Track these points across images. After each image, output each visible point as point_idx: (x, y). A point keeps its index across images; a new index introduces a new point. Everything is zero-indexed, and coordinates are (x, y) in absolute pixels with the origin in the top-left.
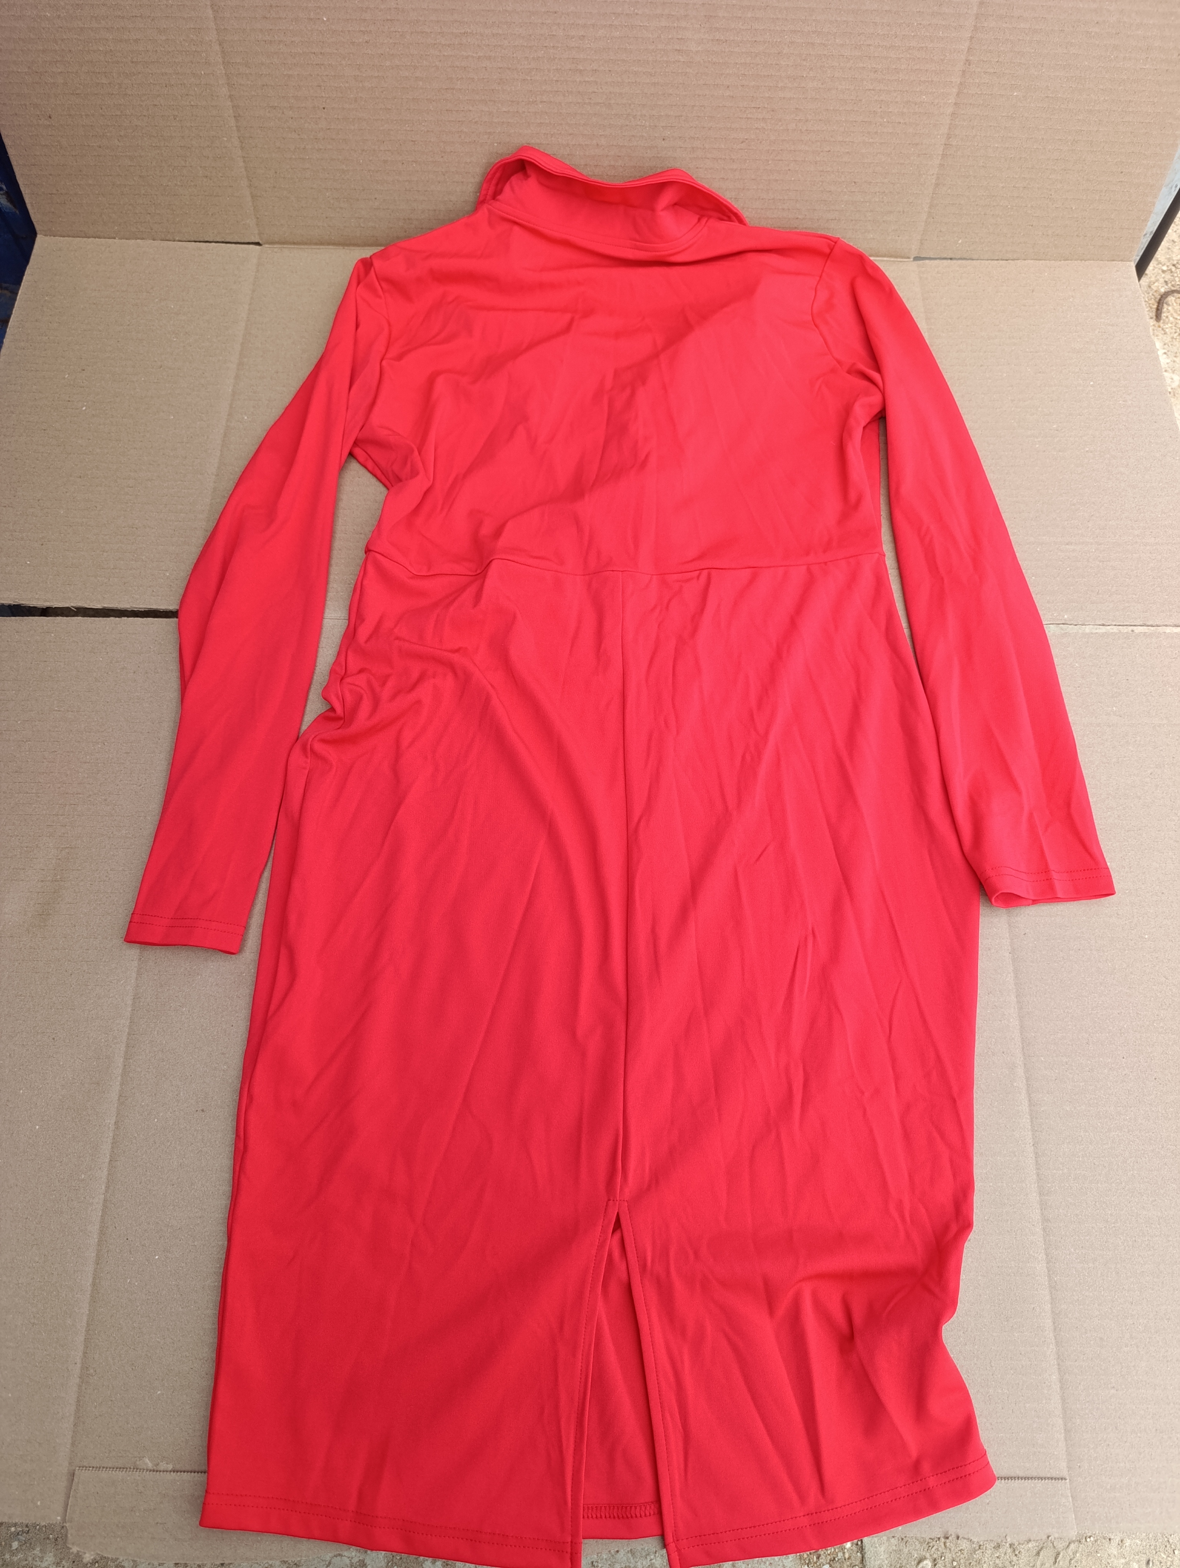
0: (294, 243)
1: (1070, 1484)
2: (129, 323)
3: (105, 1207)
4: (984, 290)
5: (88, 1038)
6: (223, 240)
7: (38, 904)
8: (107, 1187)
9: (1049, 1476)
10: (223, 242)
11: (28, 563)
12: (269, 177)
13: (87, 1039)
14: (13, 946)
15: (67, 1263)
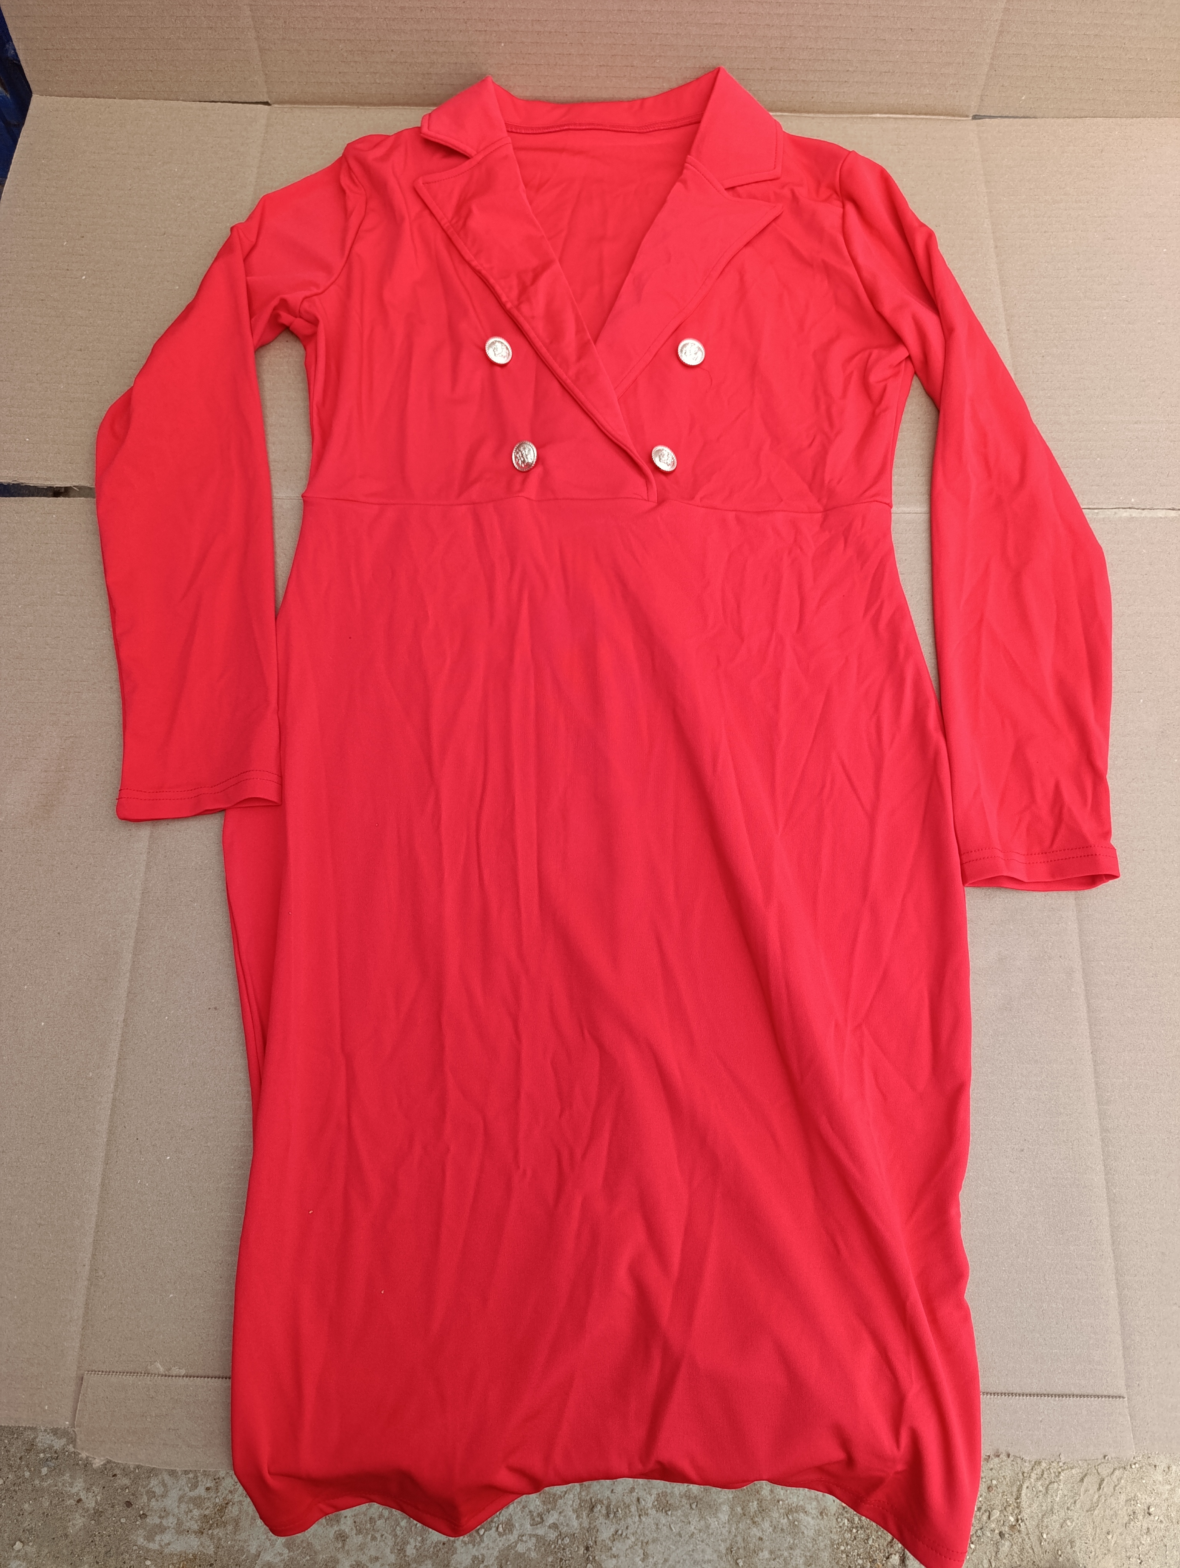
0: (306, 103)
1: (1129, 1403)
2: (130, 187)
3: (114, 1107)
4: (1049, 151)
5: (95, 932)
6: (230, 100)
7: (42, 795)
8: (116, 1086)
9: (1106, 1393)
10: (229, 102)
11: (27, 440)
12: (277, 27)
13: (93, 934)
14: (15, 837)
15: (74, 1163)
